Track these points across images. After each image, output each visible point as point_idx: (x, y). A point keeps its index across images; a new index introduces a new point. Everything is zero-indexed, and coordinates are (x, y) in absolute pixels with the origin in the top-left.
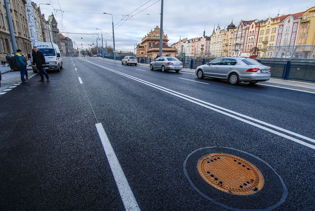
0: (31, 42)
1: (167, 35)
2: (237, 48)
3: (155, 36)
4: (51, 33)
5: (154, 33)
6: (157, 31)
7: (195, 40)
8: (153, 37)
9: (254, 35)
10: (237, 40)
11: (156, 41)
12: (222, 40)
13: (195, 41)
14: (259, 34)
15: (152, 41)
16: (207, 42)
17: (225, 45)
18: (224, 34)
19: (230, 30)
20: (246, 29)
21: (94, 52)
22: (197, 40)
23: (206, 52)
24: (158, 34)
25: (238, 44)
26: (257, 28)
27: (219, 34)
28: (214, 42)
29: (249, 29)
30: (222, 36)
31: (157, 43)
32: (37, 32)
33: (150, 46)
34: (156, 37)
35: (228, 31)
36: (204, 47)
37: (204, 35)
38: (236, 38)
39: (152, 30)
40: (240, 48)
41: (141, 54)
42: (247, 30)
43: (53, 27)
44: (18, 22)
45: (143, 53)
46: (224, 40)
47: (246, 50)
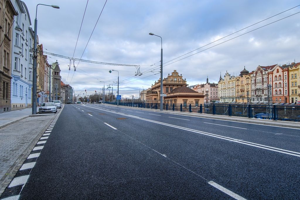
0: (11, 78)
1: (185, 79)
2: (260, 93)
3: (172, 80)
4: (51, 77)
5: (172, 78)
6: (175, 75)
7: (196, 87)
8: (170, 81)
9: (282, 79)
10: (257, 85)
11: (174, 86)
12: (234, 86)
13: (198, 88)
14: (290, 78)
15: (169, 86)
16: (211, 88)
17: (240, 91)
18: (236, 80)
19: (244, 76)
20: (268, 74)
21: (95, 99)
22: (199, 87)
23: (211, 98)
24: (176, 79)
25: (260, 89)
26: (284, 72)
27: (228, 80)
28: (223, 88)
29: (272, 74)
30: (234, 82)
31: (174, 88)
32: (29, 68)
33: (167, 91)
34: (174, 81)
35: (242, 77)
36: (209, 93)
37: (207, 82)
38: (255, 83)
39: (169, 74)
40: (263, 93)
41: (153, 99)
42: (270, 75)
43: (55, 74)
44: (8, 54)
45: (156, 99)
46: (238, 85)
47: (273, 95)
